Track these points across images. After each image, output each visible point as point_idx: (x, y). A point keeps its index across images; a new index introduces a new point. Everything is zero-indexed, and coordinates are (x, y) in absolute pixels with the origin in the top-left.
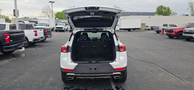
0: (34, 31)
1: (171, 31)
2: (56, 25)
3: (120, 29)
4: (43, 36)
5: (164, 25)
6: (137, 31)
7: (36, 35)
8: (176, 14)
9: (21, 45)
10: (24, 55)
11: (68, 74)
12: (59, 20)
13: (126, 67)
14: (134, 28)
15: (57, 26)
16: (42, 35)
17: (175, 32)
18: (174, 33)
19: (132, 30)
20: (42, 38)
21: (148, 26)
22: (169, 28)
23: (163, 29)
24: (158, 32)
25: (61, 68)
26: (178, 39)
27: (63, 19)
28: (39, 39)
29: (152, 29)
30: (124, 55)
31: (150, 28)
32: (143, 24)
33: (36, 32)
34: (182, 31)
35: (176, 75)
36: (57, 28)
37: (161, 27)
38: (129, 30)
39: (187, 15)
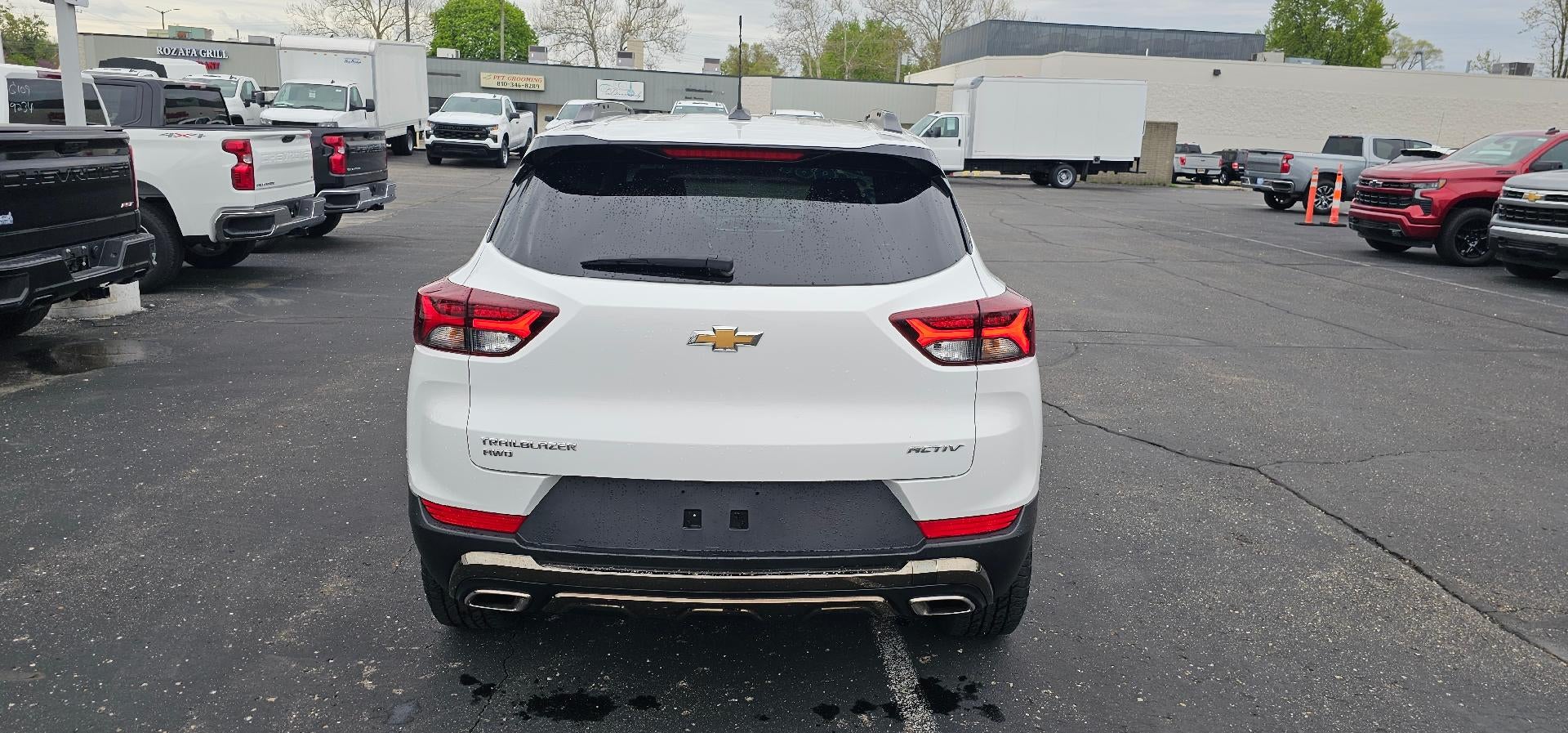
0: (228, 146)
1: (1394, 193)
2: (436, 104)
3: (970, 164)
4: (309, 188)
5: (1335, 145)
6: (1107, 187)
7: (243, 179)
8: (1435, 52)
9: (94, 259)
10: (132, 352)
11: (473, 558)
12: (468, 65)
13: (1030, 509)
14: (1087, 156)
15: (441, 117)
16: (304, 186)
17: (1427, 205)
18: (1416, 212)
19: (1065, 179)
20: (296, 206)
21: (1194, 150)
22: (1375, 166)
23: (1328, 177)
24: (1281, 198)
25: (414, 499)
26: (1446, 259)
27: (494, 57)
28: (267, 220)
29: (1231, 170)
30: (1013, 397)
31: (1214, 165)
32: (1159, 131)
33: (241, 149)
34: (1487, 201)
35: (1465, 585)
36: (441, 129)
37: (1310, 160)
38: (1043, 173)
39: (1522, 69)
